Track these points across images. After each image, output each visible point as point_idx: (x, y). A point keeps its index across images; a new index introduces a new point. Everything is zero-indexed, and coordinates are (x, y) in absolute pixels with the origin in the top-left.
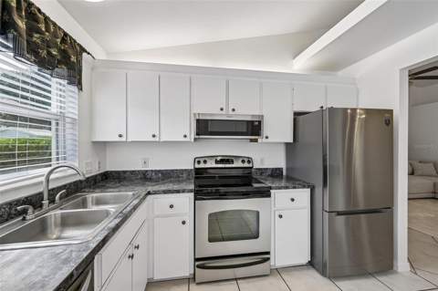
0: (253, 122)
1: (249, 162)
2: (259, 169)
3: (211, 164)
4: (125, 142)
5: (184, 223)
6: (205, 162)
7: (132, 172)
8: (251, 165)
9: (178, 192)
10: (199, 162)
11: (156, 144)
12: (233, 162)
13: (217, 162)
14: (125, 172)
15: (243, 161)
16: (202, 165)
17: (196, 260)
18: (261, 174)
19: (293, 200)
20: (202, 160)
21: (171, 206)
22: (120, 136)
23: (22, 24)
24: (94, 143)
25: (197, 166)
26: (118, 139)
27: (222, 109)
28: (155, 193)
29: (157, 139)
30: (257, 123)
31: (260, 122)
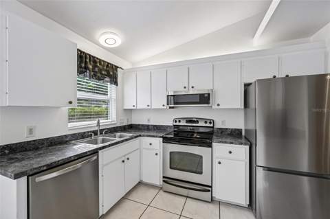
0: (203, 94)
1: (210, 123)
2: (220, 129)
3: (183, 123)
4: (136, 110)
5: (157, 154)
6: (180, 121)
7: (143, 125)
8: (212, 125)
9: (153, 136)
10: (176, 121)
11: (149, 110)
12: (198, 122)
13: (187, 122)
14: (139, 125)
15: (206, 122)
16: (178, 124)
17: (164, 177)
18: (222, 133)
19: (230, 152)
20: (177, 120)
21: (151, 144)
22: (134, 106)
23: (91, 67)
24: (125, 110)
25: (175, 124)
26: (133, 108)
27: (185, 88)
28: (144, 136)
29: (150, 107)
30: (206, 95)
31: (209, 94)
